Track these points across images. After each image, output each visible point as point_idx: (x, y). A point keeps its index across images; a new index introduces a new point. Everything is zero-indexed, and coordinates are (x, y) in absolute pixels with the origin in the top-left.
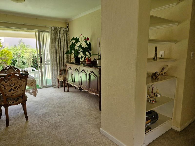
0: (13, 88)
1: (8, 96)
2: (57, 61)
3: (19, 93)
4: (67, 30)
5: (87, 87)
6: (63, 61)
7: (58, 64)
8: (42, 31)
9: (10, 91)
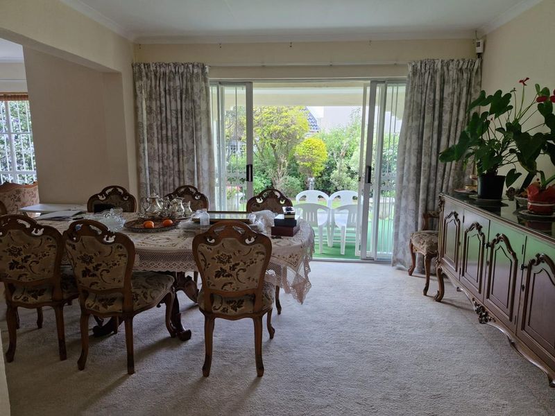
0: (227, 267)
1: (214, 288)
2: (418, 182)
3: (243, 287)
4: (476, 67)
5: (511, 320)
6: (439, 182)
7: (421, 193)
8: (384, 82)
9: (218, 275)
